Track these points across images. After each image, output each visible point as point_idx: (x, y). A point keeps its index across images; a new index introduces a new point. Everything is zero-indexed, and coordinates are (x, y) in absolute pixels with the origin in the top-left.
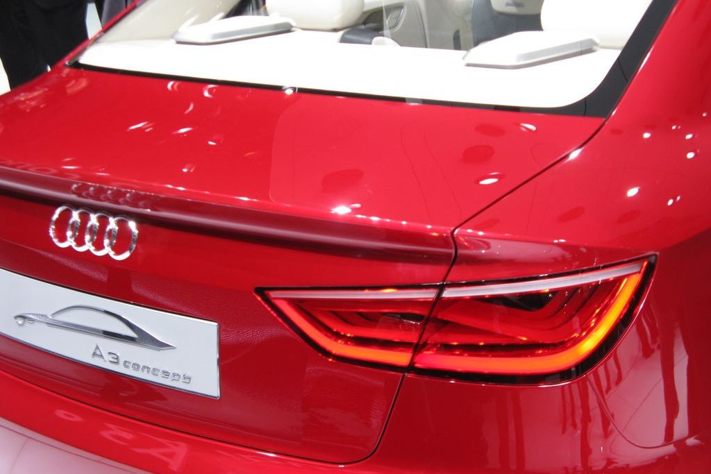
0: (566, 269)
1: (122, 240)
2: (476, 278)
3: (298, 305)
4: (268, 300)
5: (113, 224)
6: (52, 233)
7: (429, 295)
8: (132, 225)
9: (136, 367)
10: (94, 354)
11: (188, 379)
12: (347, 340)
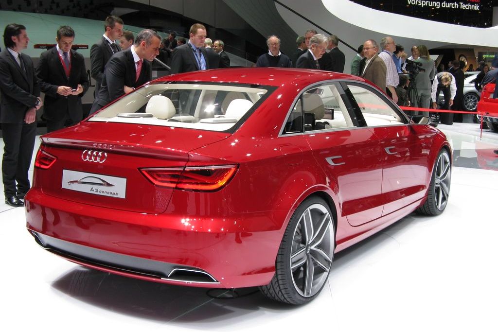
0: (222, 164)
1: (102, 158)
2: (196, 165)
3: (148, 172)
4: (141, 172)
5: (100, 154)
6: (82, 157)
7: (182, 169)
8: (106, 154)
9: (103, 192)
10: (91, 190)
11: (117, 194)
12: (159, 181)
